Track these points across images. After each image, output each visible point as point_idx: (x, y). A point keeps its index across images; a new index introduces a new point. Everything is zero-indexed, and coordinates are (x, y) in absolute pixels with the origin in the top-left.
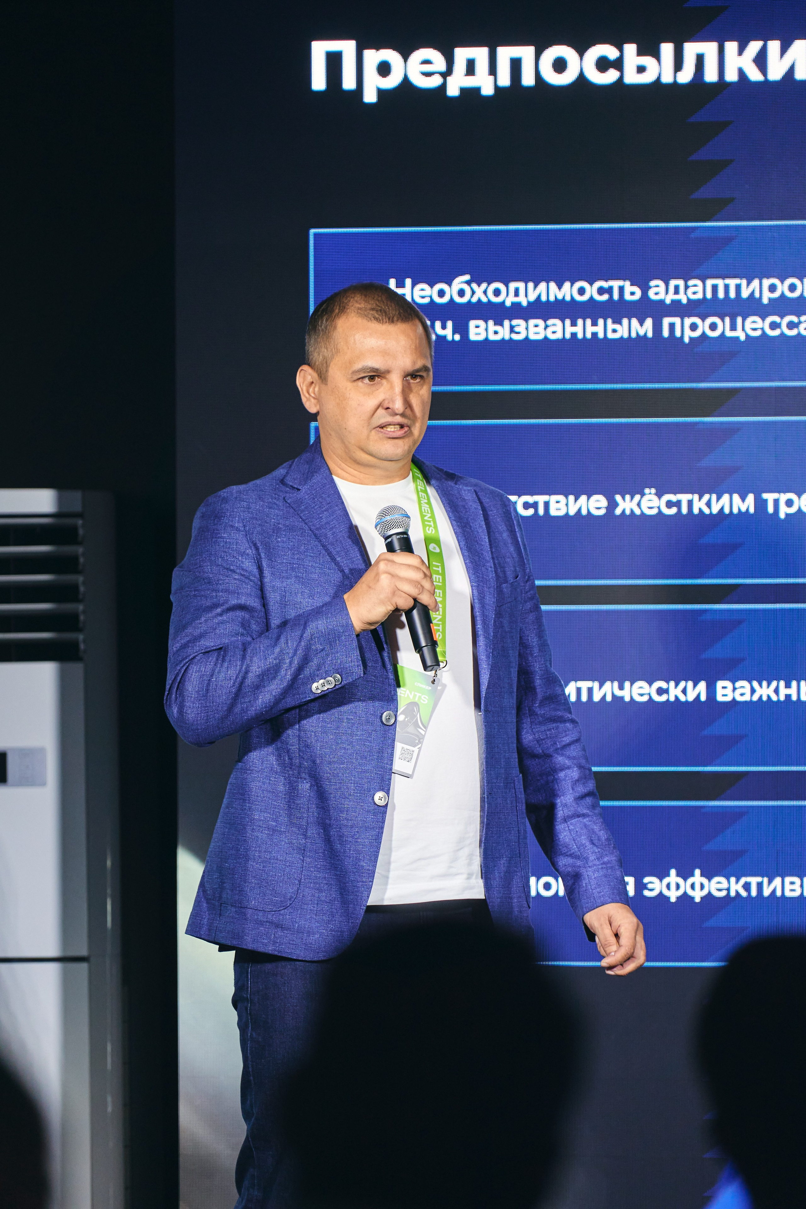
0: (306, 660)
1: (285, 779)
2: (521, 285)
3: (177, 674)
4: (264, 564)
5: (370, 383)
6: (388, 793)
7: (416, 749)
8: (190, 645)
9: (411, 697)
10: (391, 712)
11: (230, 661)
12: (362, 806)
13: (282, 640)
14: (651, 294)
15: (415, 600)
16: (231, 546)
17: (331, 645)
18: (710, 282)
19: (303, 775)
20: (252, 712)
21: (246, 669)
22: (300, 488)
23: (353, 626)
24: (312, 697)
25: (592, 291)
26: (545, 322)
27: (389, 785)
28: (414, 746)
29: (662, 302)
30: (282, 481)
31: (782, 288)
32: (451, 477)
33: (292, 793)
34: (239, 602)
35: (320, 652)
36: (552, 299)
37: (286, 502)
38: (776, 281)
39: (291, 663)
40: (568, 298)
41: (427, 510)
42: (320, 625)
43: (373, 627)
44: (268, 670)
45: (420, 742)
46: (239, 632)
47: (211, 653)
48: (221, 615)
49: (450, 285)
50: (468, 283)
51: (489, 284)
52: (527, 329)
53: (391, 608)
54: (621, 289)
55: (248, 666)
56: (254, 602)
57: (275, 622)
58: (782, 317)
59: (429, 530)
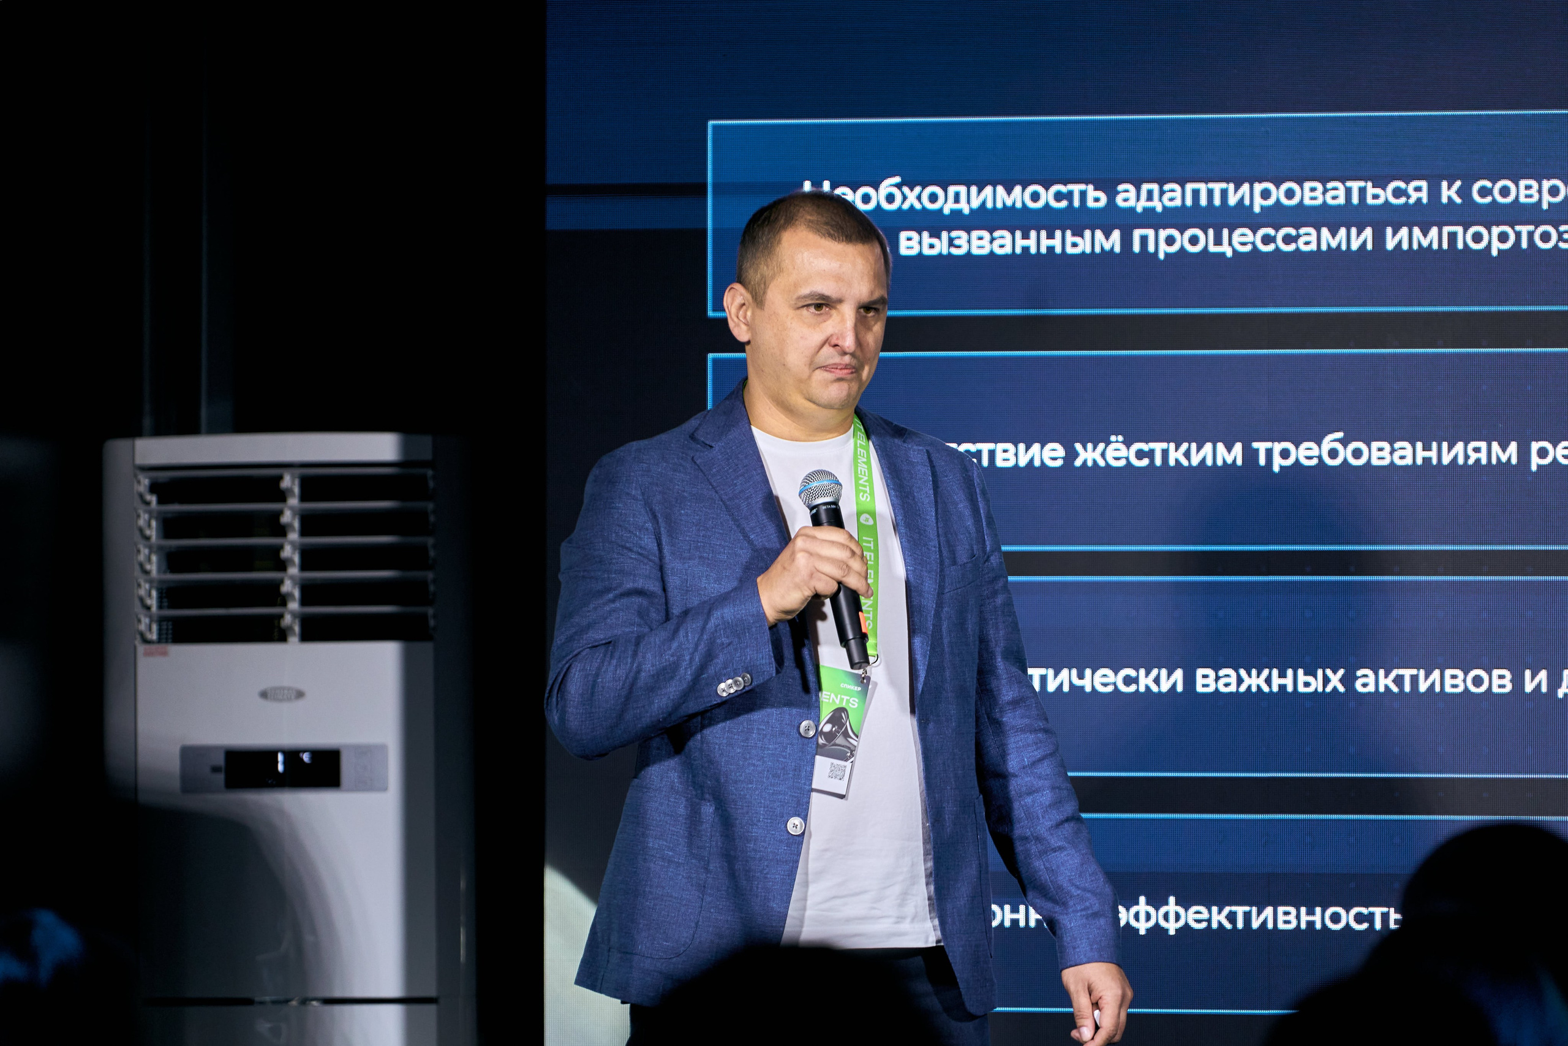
0: (709, 656)
1: (687, 800)
2: (962, 189)
3: (559, 673)
4: (665, 540)
5: (817, 312)
6: (805, 818)
7: (848, 764)
8: (576, 637)
9: (837, 702)
10: (811, 722)
11: (620, 658)
12: (773, 834)
13: (682, 633)
14: (1119, 200)
15: (840, 583)
16: (627, 519)
17: (740, 638)
18: (1190, 187)
19: (707, 796)
20: (646, 720)
21: (637, 667)
22: (713, 444)
23: (766, 618)
24: (719, 701)
25: (1047, 197)
26: (991, 234)
27: (807, 809)
28: (846, 760)
29: (1132, 210)
30: (692, 437)
31: (1278, 194)
32: (900, 432)
33: (694, 818)
34: (636, 585)
35: (726, 647)
36: (999, 205)
37: (695, 463)
38: (1269, 186)
39: (691, 659)
40: (1019, 205)
41: (865, 472)
42: (728, 612)
43: (790, 617)
44: (664, 668)
45: (852, 755)
46: (635, 622)
47: (599, 647)
48: (613, 601)
49: (877, 189)
50: (899, 186)
51: (923, 188)
52: (969, 242)
53: (808, 593)
54: (1083, 194)
55: (639, 665)
56: (654, 587)
57: (676, 611)
58: (1277, 230)
59: (863, 496)
